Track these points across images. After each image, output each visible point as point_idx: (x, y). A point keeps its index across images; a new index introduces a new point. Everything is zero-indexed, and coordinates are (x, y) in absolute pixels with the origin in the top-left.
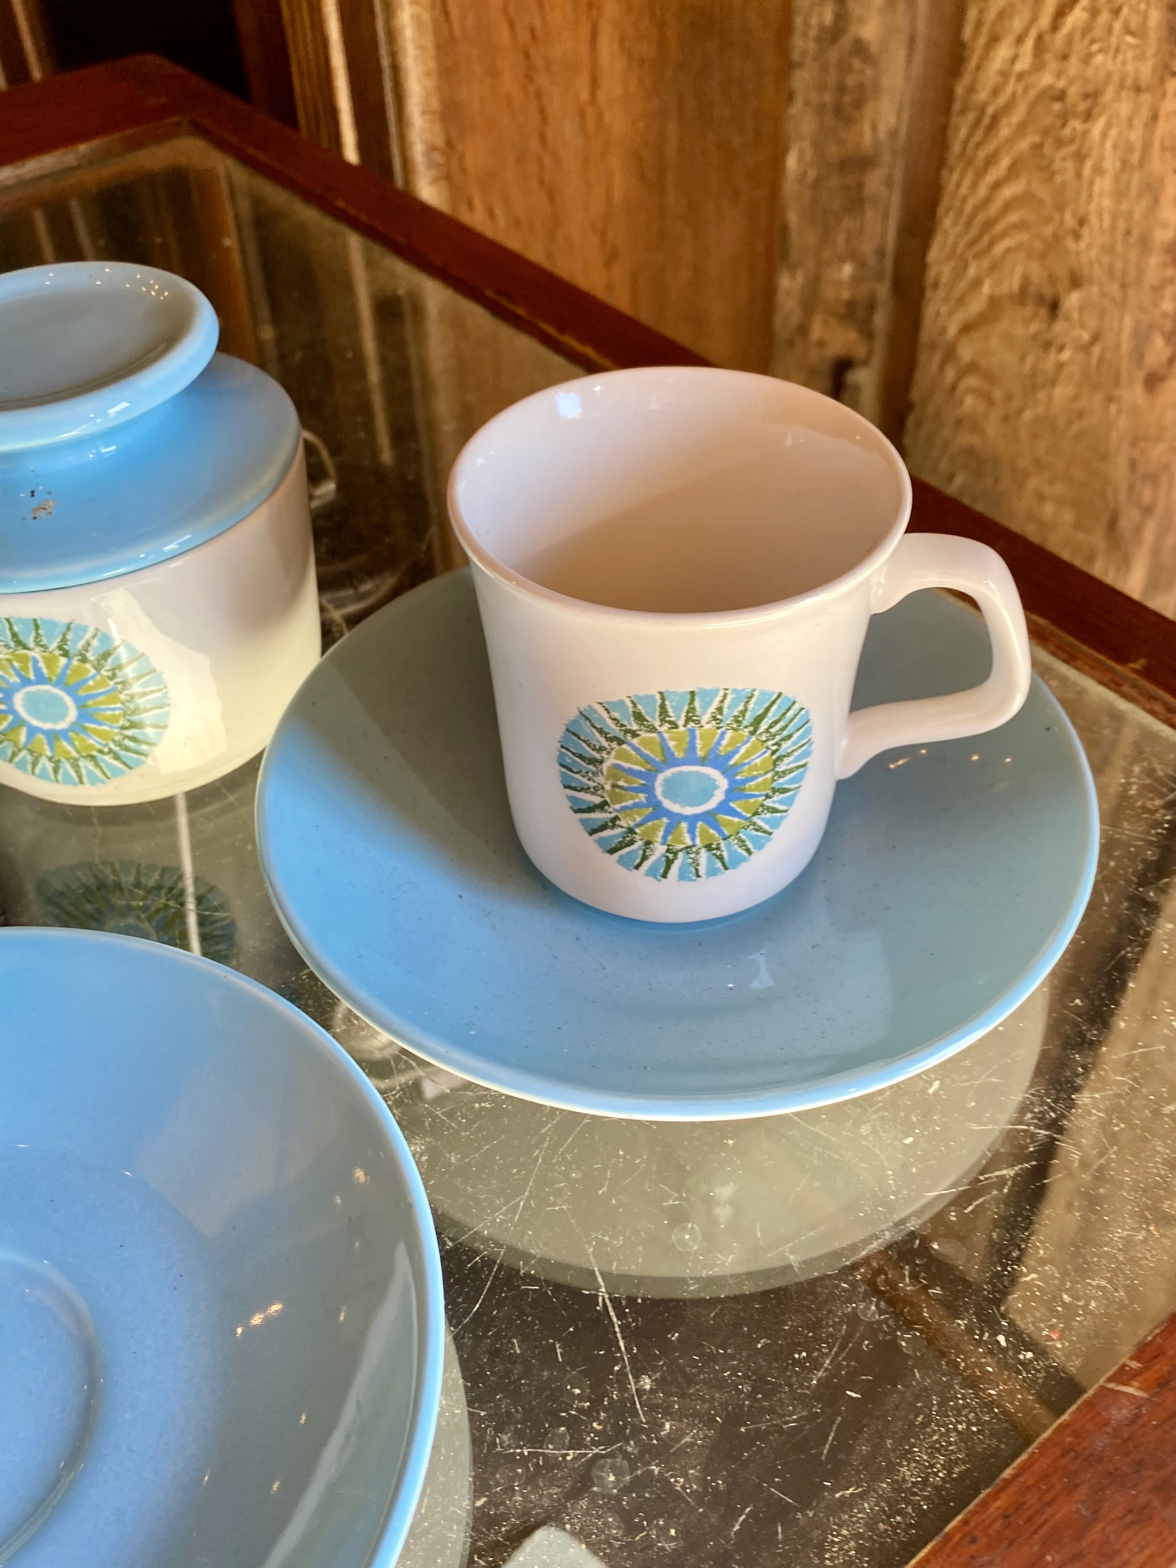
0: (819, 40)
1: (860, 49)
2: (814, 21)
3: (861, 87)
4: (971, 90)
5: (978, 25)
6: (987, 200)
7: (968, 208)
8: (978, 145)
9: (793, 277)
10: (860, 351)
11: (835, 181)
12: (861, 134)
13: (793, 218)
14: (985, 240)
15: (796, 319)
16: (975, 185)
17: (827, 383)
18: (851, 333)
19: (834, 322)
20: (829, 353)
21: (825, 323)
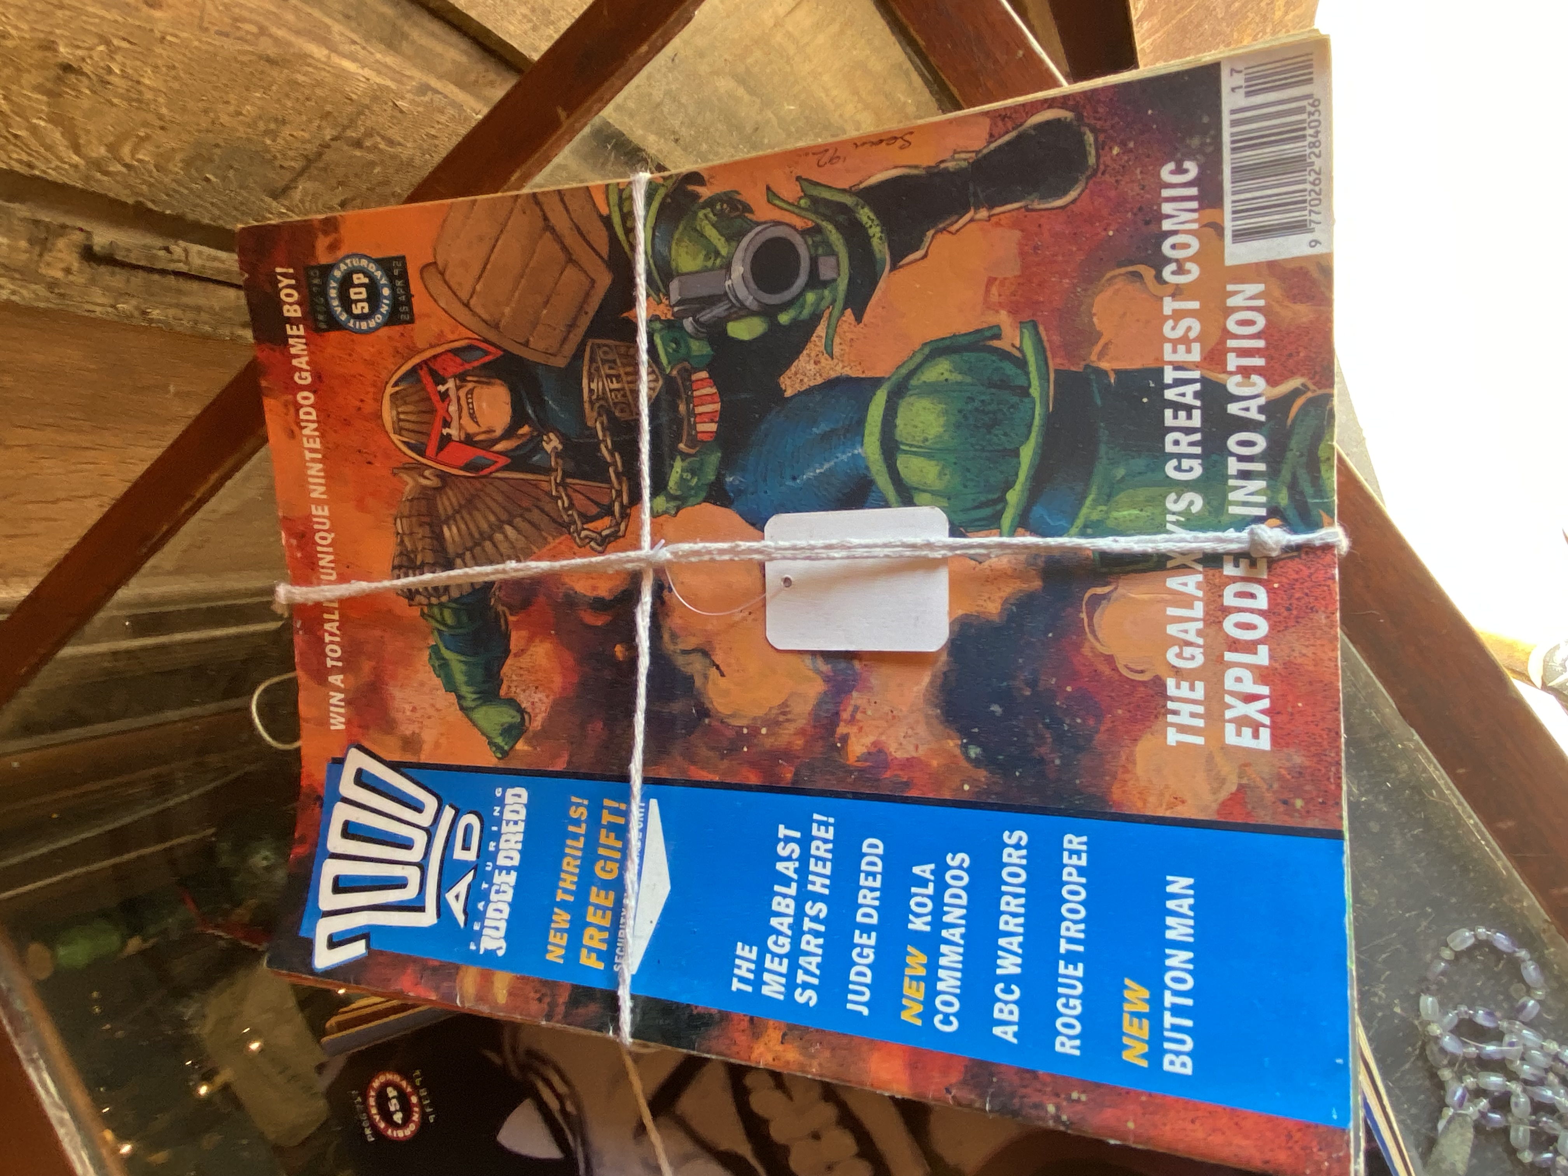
15: (41, 290)
17: (103, 269)
18: (61, 243)
19: (47, 257)
20: (76, 266)
21: (48, 264)
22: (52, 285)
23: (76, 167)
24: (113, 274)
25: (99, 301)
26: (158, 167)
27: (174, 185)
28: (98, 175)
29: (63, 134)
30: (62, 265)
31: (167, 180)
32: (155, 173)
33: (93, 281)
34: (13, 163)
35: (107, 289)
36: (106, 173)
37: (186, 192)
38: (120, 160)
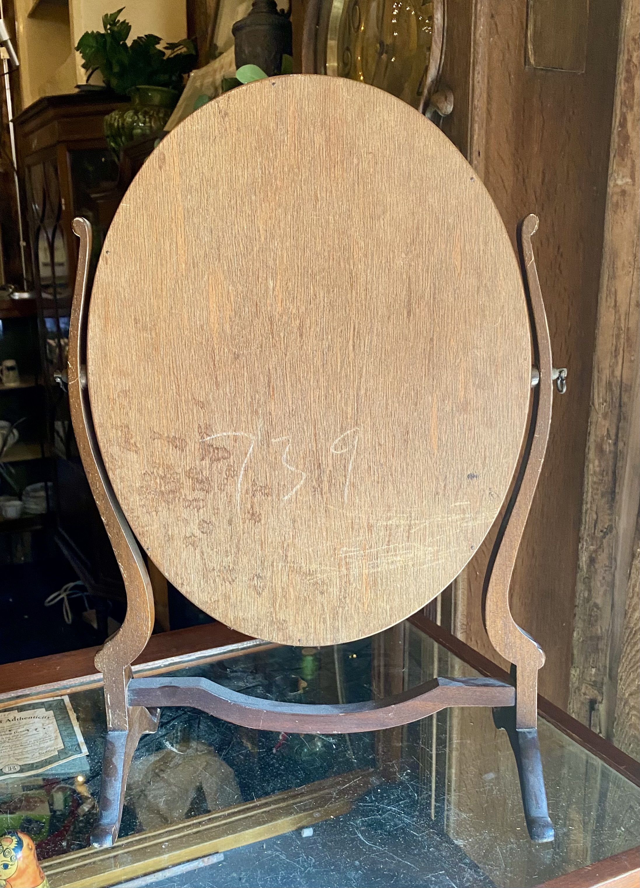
0: (584, 601)
1: (596, 605)
2: (582, 595)
3: (597, 616)
4: (629, 622)
5: (629, 606)
6: (635, 655)
7: (630, 657)
8: (632, 639)
9: (576, 671)
10: (599, 698)
11: (589, 642)
12: (597, 630)
13: (575, 652)
14: (635, 667)
15: (576, 685)
16: (631, 650)
17: (587, 707)
18: (596, 692)
19: (589, 687)
20: (588, 697)
21: (587, 687)
22: (579, 689)
23: (624, 694)
24: (587, 711)
25: (575, 707)
26: (630, 725)
27: (625, 733)
28: (623, 703)
29: (635, 690)
30: (587, 692)
31: (627, 729)
32: (628, 724)
33: (583, 703)
34: (621, 674)
35: (580, 708)
36: (624, 705)
37: (623, 736)
38: (630, 711)
